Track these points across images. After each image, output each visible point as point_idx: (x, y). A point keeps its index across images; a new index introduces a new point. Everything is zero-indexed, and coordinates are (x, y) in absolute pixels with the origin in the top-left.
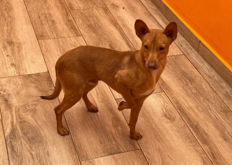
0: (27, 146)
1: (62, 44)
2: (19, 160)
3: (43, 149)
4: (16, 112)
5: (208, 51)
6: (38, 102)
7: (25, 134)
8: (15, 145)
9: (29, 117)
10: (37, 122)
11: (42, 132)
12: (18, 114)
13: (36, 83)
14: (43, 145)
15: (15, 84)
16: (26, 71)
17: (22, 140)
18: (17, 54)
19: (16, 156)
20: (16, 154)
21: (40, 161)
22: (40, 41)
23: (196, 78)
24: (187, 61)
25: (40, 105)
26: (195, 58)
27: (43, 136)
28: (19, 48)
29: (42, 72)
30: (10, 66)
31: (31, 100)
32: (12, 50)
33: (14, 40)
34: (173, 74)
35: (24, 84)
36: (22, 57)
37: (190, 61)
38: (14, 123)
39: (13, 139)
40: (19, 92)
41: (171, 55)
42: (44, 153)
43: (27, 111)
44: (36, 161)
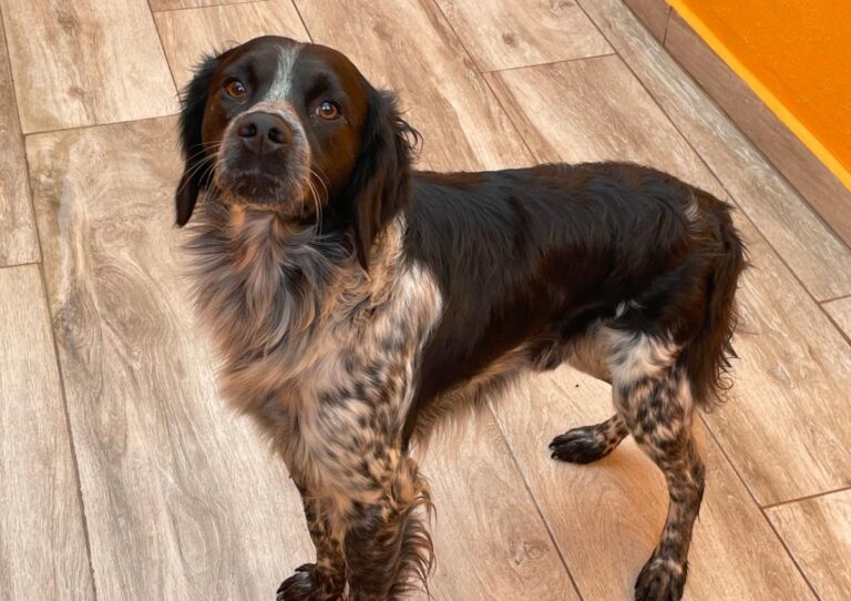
0: (118, 343)
1: (228, 25)
2: (91, 387)
3: (165, 354)
4: (84, 238)
5: (697, 42)
6: (151, 210)
7: (111, 308)
8: (82, 340)
9: (122, 256)
10: (147, 272)
11: (162, 302)
12: (92, 247)
13: (146, 148)
14: (165, 342)
15: (83, 152)
16: (116, 111)
17: (103, 325)
18: (87, 58)
19: (83, 375)
20: (85, 370)
21: (155, 391)
22: (158, 15)
23: (654, 131)
24: (625, 78)
25: (159, 218)
26: (651, 66)
27: (164, 315)
28: (96, 37)
29: (164, 113)
30: (65, 95)
31: (131, 203)
32: (75, 44)
33: (80, 14)
34: (579, 120)
35: (108, 152)
36: (104, 65)
37: (636, 76)
38: (79, 274)
39: (75, 322)
40: (95, 176)
41: (575, 56)
42: (168, 365)
43: (118, 236)
44: (144, 389)
